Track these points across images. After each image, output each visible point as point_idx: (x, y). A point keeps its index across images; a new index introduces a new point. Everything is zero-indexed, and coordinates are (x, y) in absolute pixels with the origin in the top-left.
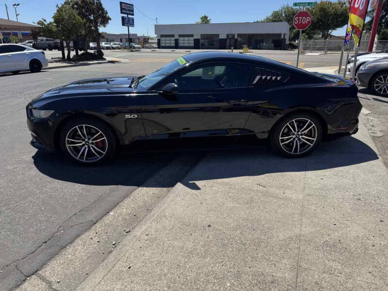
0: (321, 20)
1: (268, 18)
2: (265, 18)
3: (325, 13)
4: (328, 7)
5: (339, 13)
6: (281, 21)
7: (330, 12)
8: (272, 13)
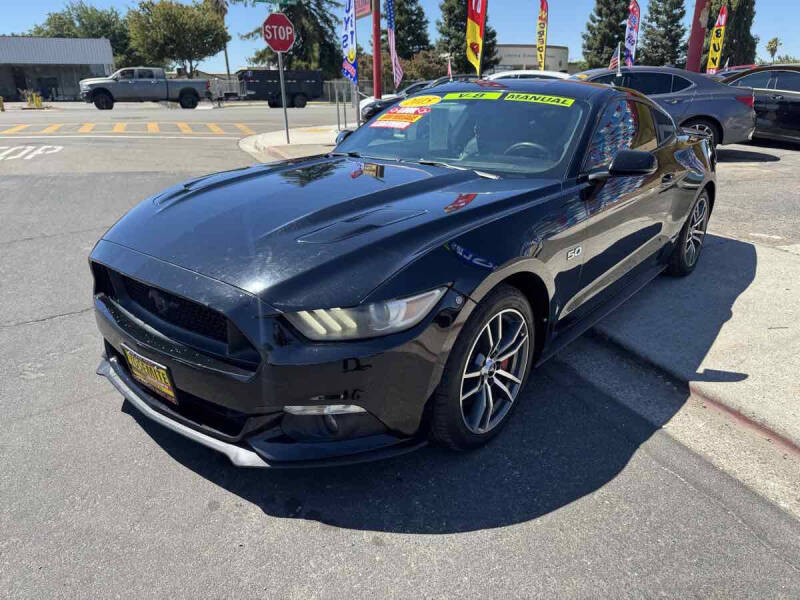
0: (172, 41)
1: (39, 31)
2: (33, 28)
3: (176, 25)
4: (179, 13)
5: (205, 28)
6: (76, 37)
7: (186, 24)
8: (47, 17)
